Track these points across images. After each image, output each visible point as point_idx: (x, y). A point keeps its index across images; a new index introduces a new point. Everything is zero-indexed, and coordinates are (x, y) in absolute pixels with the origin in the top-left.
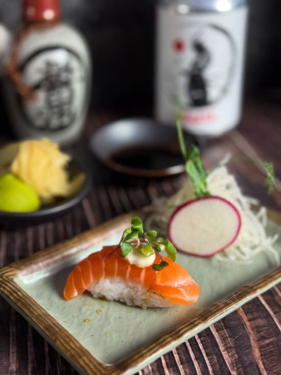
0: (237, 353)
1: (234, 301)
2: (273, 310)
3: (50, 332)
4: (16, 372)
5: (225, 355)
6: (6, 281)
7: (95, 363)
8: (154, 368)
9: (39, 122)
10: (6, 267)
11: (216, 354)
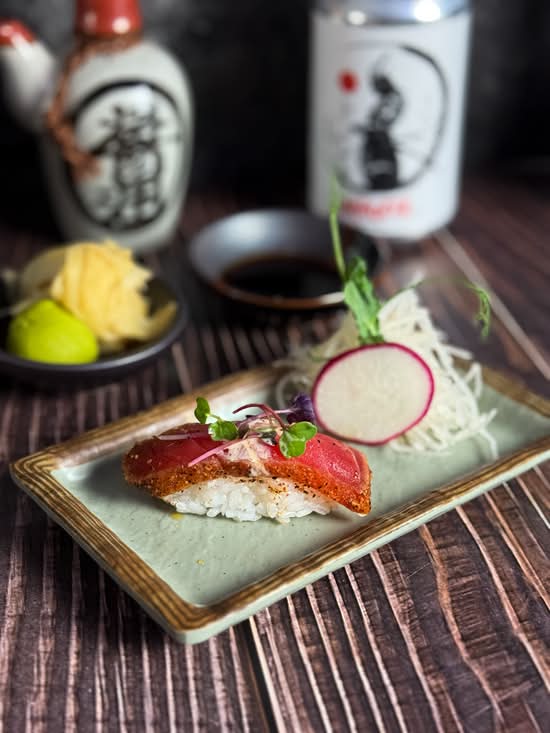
0: (413, 598)
1: (412, 513)
2: (478, 533)
3: (107, 553)
4: (53, 617)
5: (393, 600)
6: (36, 472)
7: (179, 603)
8: (275, 616)
9: (103, 212)
10: (39, 453)
11: (378, 599)
